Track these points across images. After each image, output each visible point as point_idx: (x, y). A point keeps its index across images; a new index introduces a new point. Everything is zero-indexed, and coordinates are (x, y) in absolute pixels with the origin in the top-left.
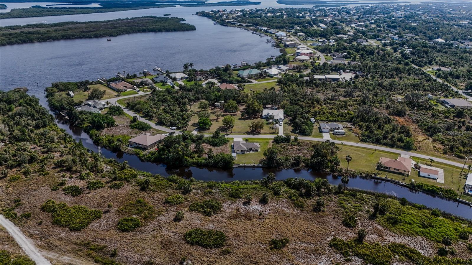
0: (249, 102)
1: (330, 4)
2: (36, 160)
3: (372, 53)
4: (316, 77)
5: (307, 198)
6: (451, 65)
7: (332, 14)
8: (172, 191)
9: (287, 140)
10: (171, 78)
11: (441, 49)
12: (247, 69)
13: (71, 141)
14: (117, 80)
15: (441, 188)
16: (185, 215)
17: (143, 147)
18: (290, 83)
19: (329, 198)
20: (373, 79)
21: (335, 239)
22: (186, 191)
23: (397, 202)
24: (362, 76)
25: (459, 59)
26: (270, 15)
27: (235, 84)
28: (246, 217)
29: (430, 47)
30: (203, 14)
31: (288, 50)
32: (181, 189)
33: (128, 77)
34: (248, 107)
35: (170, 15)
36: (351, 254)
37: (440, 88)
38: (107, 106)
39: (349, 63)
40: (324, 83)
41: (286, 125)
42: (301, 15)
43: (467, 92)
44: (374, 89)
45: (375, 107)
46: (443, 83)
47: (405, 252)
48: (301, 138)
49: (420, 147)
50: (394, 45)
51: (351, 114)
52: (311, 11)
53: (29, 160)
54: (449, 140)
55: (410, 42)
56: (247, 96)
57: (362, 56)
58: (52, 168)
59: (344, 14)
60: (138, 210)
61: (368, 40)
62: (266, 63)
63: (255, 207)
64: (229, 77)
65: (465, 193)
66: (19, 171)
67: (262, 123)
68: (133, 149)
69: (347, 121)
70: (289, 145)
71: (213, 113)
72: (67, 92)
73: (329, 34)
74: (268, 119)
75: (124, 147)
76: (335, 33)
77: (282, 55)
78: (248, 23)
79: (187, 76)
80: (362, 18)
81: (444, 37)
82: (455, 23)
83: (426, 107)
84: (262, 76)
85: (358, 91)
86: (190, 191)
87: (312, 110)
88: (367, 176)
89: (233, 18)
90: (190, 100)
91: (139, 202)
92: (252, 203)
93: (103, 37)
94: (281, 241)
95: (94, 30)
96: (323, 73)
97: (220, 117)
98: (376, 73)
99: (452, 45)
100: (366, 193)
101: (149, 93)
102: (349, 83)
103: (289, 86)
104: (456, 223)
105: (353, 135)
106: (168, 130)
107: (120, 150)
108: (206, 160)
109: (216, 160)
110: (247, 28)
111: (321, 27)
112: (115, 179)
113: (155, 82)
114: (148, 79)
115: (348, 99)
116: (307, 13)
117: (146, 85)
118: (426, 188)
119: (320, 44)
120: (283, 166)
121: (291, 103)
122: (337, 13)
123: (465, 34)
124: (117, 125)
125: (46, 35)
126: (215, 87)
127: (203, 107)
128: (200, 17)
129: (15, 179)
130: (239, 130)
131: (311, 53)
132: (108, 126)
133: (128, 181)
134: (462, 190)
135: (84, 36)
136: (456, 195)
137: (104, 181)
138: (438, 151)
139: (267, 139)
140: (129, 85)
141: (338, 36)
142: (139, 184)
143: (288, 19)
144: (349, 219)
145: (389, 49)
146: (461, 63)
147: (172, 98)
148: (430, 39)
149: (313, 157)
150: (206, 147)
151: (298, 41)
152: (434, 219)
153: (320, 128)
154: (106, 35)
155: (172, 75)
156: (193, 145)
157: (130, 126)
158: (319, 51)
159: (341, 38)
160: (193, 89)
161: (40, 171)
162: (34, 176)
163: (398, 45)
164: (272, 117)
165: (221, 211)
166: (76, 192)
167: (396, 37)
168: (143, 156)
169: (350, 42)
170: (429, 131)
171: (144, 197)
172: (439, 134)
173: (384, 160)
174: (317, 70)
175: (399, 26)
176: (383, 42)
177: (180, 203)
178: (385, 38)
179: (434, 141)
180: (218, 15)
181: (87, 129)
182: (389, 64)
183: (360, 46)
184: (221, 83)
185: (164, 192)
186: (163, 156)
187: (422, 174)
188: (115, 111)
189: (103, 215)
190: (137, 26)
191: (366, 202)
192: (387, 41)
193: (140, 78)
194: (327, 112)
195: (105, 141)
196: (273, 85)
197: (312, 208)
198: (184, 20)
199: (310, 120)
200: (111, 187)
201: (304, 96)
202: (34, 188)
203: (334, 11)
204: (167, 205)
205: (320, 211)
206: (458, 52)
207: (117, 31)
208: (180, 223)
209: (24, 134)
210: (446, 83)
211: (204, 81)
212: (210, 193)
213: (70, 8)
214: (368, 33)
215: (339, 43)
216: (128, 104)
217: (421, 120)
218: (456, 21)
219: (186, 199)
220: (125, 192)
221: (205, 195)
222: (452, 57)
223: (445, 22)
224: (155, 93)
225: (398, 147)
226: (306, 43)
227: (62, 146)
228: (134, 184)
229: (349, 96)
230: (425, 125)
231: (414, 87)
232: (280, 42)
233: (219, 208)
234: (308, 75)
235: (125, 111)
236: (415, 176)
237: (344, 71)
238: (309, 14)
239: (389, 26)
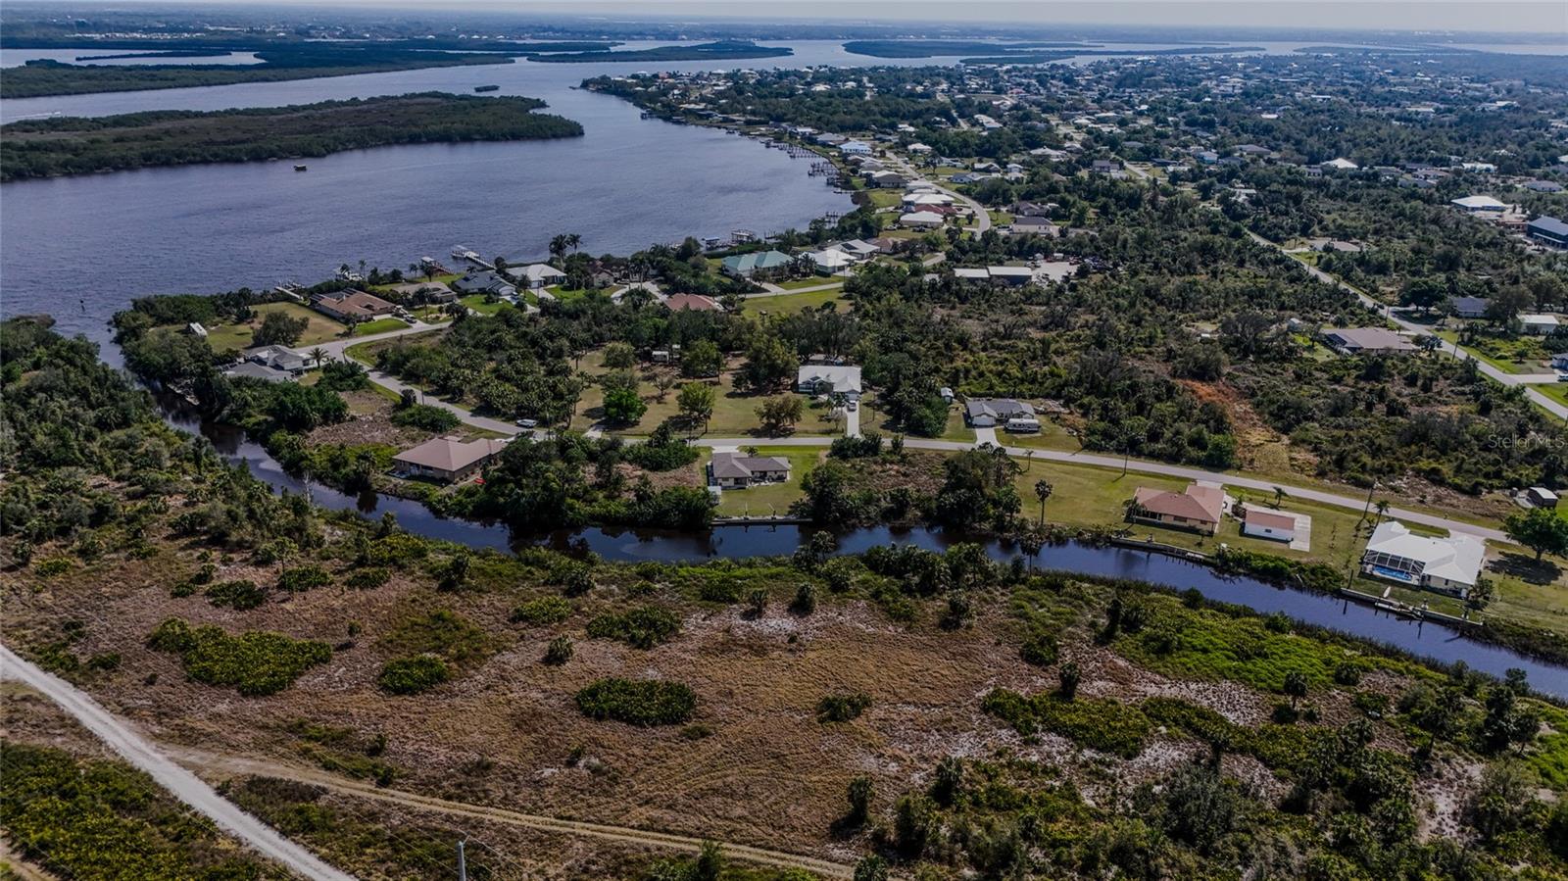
0: (756, 345)
1: (1012, 53)
2: (114, 517)
3: (1133, 201)
4: (959, 272)
5: (923, 596)
6: (1366, 234)
7: (1019, 85)
8: (533, 590)
9: (870, 447)
10: (512, 280)
11: (1343, 190)
12: (750, 252)
13: (212, 464)
14: (338, 289)
15: (1298, 563)
16: (575, 648)
17: (438, 476)
18: (881, 290)
19: (986, 596)
20: (1132, 277)
21: (997, 693)
22: (577, 589)
23: (1176, 601)
24: (1100, 271)
25: (1394, 217)
26: (820, 88)
27: (713, 295)
28: (751, 647)
29: (1309, 185)
30: (605, 87)
31: (876, 195)
32: (559, 582)
33: (375, 279)
34: (755, 358)
35: (495, 88)
36: (1040, 727)
37: (1326, 301)
38: (316, 365)
39: (1063, 233)
40: (985, 291)
41: (870, 411)
42: (919, 89)
43: (1405, 312)
44: (1132, 305)
45: (1133, 356)
46: (1336, 286)
47: (1184, 716)
48: (910, 443)
49: (1252, 460)
50: (1201, 178)
51: (1060, 376)
52: (953, 77)
53: (90, 516)
54: (1335, 441)
55: (1252, 168)
56: (751, 327)
57: (1104, 210)
58: (167, 538)
59: (1057, 87)
60: (437, 638)
61: (1126, 164)
62: (808, 235)
63: (777, 622)
64: (696, 276)
65: (1363, 574)
66: (65, 547)
67: (798, 403)
68: (409, 483)
69: (1047, 396)
70: (876, 463)
71: (648, 379)
72: (183, 327)
73: (1005, 147)
74: (815, 392)
75: (381, 476)
76: (1025, 144)
77: (859, 210)
78: (753, 113)
79: (561, 274)
80: (1111, 97)
81: (1355, 153)
82: (1396, 111)
83: (1279, 352)
84: (798, 272)
85: (1085, 313)
86: (587, 587)
87: (947, 367)
88: (1097, 540)
89: (703, 99)
90: (577, 345)
91: (439, 617)
92: (769, 612)
93: (281, 158)
94: (849, 702)
95: (248, 136)
96: (982, 263)
97: (670, 390)
98: (1143, 261)
99: (1376, 175)
100: (1092, 581)
101: (446, 325)
102: (1060, 290)
103: (879, 299)
104: (1331, 648)
105: (1064, 431)
106: (511, 430)
107: (369, 487)
108: (629, 506)
109: (661, 506)
110: (748, 129)
111: (982, 125)
112: (361, 562)
113: (462, 294)
114: (439, 285)
115: (1054, 334)
116: (938, 84)
117: (434, 301)
118: (1259, 564)
119: (978, 177)
120: (858, 517)
121: (886, 350)
122: (1034, 81)
123: (1423, 145)
124: (353, 418)
125: (91, 155)
126: (650, 304)
127: (613, 361)
128: (595, 95)
129: (55, 569)
130: (729, 426)
131: (947, 204)
132: (325, 421)
133: (401, 567)
134: (1354, 565)
135: (216, 155)
136: (1340, 579)
137: (326, 567)
138: (1302, 470)
139: (813, 447)
140: (379, 303)
141: (1033, 152)
142: (434, 573)
143: (880, 100)
144: (1041, 644)
145: (1188, 189)
146: (1398, 228)
147: (517, 338)
148: (1314, 159)
149: (942, 492)
150: (630, 472)
151: (909, 169)
152: (1272, 638)
153: (967, 416)
154: (291, 153)
155: (512, 272)
156: (592, 468)
157: (392, 420)
158: (975, 199)
159: (1043, 160)
160: (585, 313)
161: (130, 546)
162: (113, 560)
163: (1214, 179)
164: (826, 387)
165: (680, 636)
166: (247, 598)
167: (1211, 155)
168: (439, 502)
169: (1070, 169)
170: (1282, 418)
171: (452, 606)
172: (1309, 425)
173: (1146, 496)
174: (964, 252)
175: (1224, 123)
176: (1171, 169)
177: (561, 618)
178: (1176, 156)
179: (1295, 443)
180: (653, 89)
181: (257, 431)
182: (1183, 234)
183: (1098, 182)
184: (669, 293)
185: (511, 593)
186: (501, 500)
187: (1250, 528)
188: (344, 376)
189: (336, 656)
190: (391, 125)
191: (1088, 603)
192: (1181, 168)
193: (411, 282)
194: (991, 372)
195: (320, 460)
196: (831, 298)
197: (936, 621)
198: (543, 105)
199: (938, 394)
200: (350, 584)
201: (923, 328)
202: (117, 591)
203: (1025, 77)
204: (522, 625)
205: (958, 626)
206: (1394, 197)
207: (326, 141)
208: (563, 667)
209: (65, 445)
210: (1343, 286)
211: (618, 289)
212: (648, 590)
213: (158, 67)
214: (1127, 144)
215: (1036, 174)
216: (382, 356)
217: (1261, 388)
218: (1398, 106)
219: (577, 609)
220: (394, 594)
221: (630, 598)
222: (1372, 213)
223: (1365, 110)
224: (465, 324)
225: (1192, 462)
226: (934, 176)
227: (188, 478)
228: (419, 574)
229: (1057, 326)
230: (1271, 402)
231: (1251, 298)
232: (854, 172)
233: (672, 628)
234: (934, 269)
235: (374, 377)
236: (1230, 536)
237: (1048, 256)
238: (945, 86)
239: (1191, 122)
